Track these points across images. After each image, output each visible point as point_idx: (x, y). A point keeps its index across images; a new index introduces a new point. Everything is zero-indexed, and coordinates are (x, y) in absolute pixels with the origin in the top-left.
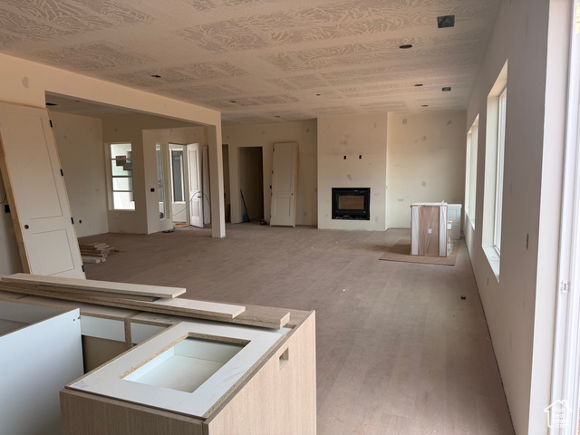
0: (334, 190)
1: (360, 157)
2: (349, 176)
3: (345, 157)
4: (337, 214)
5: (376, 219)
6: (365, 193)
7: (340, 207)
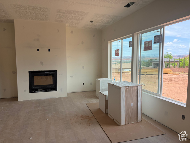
0: (30, 72)
1: (49, 50)
2: (42, 63)
3: (38, 50)
4: (33, 88)
5: (61, 90)
6: (53, 74)
7: (36, 84)
